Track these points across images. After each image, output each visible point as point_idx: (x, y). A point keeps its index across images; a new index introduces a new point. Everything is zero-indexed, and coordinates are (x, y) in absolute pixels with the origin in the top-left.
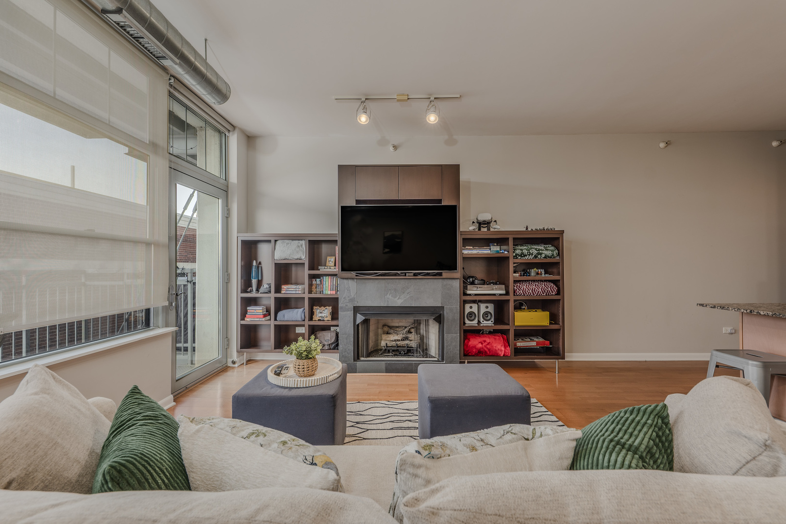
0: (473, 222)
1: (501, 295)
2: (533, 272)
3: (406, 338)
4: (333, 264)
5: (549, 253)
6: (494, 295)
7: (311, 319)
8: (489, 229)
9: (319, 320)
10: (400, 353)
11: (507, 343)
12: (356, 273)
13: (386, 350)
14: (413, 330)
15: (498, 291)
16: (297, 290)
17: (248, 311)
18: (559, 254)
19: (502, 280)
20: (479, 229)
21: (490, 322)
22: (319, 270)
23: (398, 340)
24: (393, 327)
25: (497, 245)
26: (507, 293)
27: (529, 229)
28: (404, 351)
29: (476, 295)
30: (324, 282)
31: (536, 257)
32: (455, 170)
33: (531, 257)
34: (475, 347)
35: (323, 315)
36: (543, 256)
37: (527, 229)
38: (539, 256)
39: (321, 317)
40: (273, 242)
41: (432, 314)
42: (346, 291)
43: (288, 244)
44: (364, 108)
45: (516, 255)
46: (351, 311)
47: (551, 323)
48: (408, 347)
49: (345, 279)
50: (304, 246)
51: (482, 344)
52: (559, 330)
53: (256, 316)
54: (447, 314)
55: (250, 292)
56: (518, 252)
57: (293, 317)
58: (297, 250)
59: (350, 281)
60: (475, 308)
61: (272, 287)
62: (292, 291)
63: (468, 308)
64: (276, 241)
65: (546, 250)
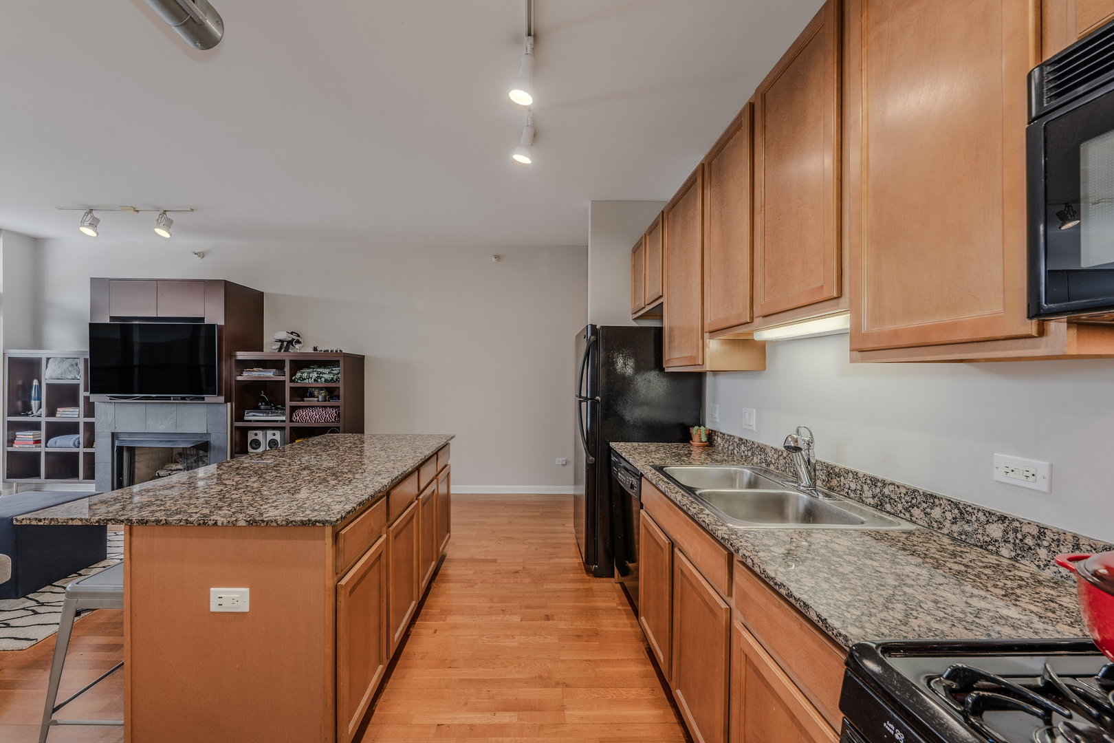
5: (329, 377)
12: (110, 397)
16: (73, 413)
17: (17, 437)
19: (277, 406)
29: (256, 421)
31: (315, 381)
33: (311, 381)
36: (323, 379)
38: (319, 380)
40: (44, 360)
43: (59, 362)
46: (109, 437)
49: (103, 402)
50: (79, 365)
53: (25, 441)
54: (214, 440)
55: (27, 415)
56: (298, 375)
57: (64, 444)
58: (70, 369)
59: (107, 405)
60: (260, 435)
61: (43, 410)
62: (66, 414)
63: (251, 436)
64: (48, 359)
65: (329, 373)
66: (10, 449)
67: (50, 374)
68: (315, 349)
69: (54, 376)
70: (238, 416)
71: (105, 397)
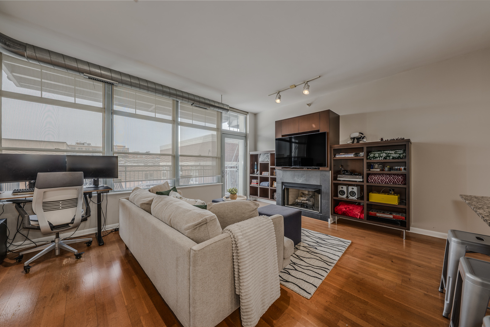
1: (360, 182)
3: (308, 200)
7: (272, 186)
10: (304, 206)
11: (362, 211)
12: (282, 167)
13: (298, 203)
15: (358, 179)
17: (252, 181)
21: (354, 197)
23: (304, 200)
26: (363, 181)
29: (345, 181)
31: (385, 158)
32: (326, 113)
33: (380, 158)
36: (391, 157)
38: (388, 158)
41: (315, 189)
42: (279, 175)
43: (263, 155)
45: (370, 157)
46: (281, 184)
48: (307, 204)
50: (269, 156)
51: (346, 209)
52: (406, 209)
53: (254, 183)
54: (323, 189)
55: (254, 174)
56: (372, 155)
57: (265, 185)
58: (266, 157)
59: (280, 171)
60: (345, 188)
61: (259, 172)
62: (266, 174)
63: (340, 188)
64: (260, 154)
65: (395, 153)
66: (251, 185)
67: (261, 160)
68: (382, 139)
69: (262, 160)
70: (335, 178)
71: (280, 168)
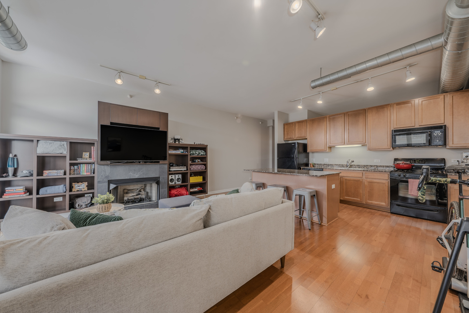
0: (172, 139)
1: (184, 170)
2: (197, 160)
3: (139, 194)
4: (88, 157)
5: (202, 153)
6: (182, 170)
7: (71, 190)
8: (179, 143)
9: (77, 191)
10: (136, 202)
11: (187, 190)
12: (110, 162)
13: (127, 201)
14: (142, 190)
15: (183, 169)
16: (59, 173)
17: (7, 191)
18: (206, 154)
19: (184, 164)
20: (175, 142)
21: (180, 182)
22: (77, 160)
23: (134, 196)
24: (130, 190)
25: (182, 149)
26: (187, 170)
27: (195, 144)
28: (138, 201)
29: (174, 171)
30: (81, 168)
31: (198, 155)
32: (166, 115)
33: (196, 155)
34: (174, 194)
35: (81, 187)
36: (201, 154)
37: (195, 143)
38: (199, 155)
39: (79, 189)
40: (35, 142)
41: (154, 180)
42: (103, 172)
43: (50, 143)
44: (120, 76)
45: (191, 154)
46: (106, 183)
47: (203, 181)
48: (140, 198)
49: (103, 165)
50: (65, 145)
51: (177, 192)
52: (206, 183)
54: (162, 180)
57: (54, 191)
58: (60, 147)
60: (173, 177)
62: (52, 174)
63: (170, 177)
64: (38, 141)
70: (169, 169)
